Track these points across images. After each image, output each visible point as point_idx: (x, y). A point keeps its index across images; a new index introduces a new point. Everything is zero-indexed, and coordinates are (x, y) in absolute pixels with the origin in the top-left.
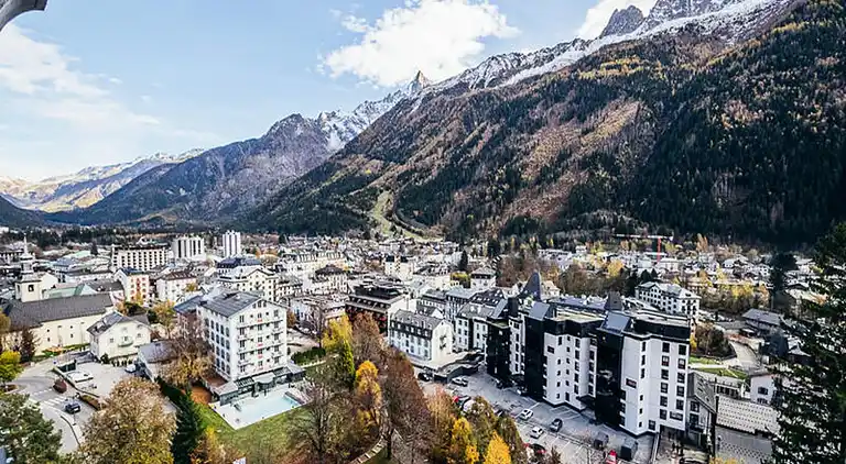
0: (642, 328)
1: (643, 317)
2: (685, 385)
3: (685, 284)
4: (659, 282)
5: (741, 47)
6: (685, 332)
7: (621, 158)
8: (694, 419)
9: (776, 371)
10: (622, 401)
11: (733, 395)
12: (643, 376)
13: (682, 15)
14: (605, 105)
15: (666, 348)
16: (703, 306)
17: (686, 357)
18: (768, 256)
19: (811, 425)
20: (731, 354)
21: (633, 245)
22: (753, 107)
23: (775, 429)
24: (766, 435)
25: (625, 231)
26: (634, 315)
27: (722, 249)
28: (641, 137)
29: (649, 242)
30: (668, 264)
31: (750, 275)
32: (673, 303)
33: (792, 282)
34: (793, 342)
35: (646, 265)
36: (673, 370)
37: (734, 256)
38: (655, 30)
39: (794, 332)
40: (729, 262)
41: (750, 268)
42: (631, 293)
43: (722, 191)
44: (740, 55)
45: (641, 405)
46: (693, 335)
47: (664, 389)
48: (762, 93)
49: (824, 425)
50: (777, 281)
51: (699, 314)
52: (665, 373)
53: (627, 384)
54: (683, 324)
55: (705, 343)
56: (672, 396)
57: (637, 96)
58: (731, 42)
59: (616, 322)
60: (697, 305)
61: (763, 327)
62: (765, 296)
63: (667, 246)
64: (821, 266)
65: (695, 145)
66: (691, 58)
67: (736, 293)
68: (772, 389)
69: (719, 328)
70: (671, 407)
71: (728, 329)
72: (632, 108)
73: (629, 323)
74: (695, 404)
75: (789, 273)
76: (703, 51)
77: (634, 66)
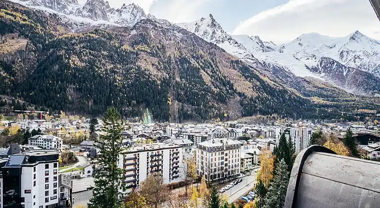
0: (33, 160)
1: (34, 154)
2: (57, 182)
3: (55, 134)
4: (42, 134)
5: (77, 35)
6: (56, 156)
7: (16, 67)
8: (62, 195)
9: (93, 163)
10: (22, 203)
11: (78, 177)
12: (35, 185)
13: (51, 8)
14: (4, 34)
15: (47, 167)
16: (64, 143)
17: (57, 168)
18: (89, 120)
19: (104, 178)
20: (76, 161)
21: (26, 116)
22: (82, 61)
23: (94, 185)
24: (91, 188)
25: (21, 109)
26: (27, 154)
27: (72, 117)
28: (29, 59)
29: (36, 115)
30: (46, 125)
31: (83, 127)
32: (50, 144)
33: (96, 129)
34: (98, 150)
35: (34, 126)
36: (51, 177)
37: (76, 119)
38: (37, 8)
39: (98, 147)
40: (74, 123)
41: (82, 125)
42: (26, 142)
43: (71, 92)
44: (77, 38)
45: (34, 200)
46: (60, 157)
47: (47, 187)
48: (85, 56)
49: (108, 177)
50: (92, 129)
51: (63, 146)
52: (47, 179)
53: (25, 193)
54: (55, 153)
55: (65, 159)
56: (51, 190)
57: (26, 37)
58: (73, 31)
59: (16, 160)
60: (62, 143)
61: (88, 147)
62: (88, 135)
63: (46, 116)
64: (105, 122)
65: (58, 71)
66: (56, 30)
67: (78, 135)
68: (92, 170)
69: (71, 151)
70: (51, 194)
71: (75, 151)
72: (23, 42)
73: (25, 159)
74: (62, 189)
75: (96, 126)
76: (61, 29)
77: (24, 20)
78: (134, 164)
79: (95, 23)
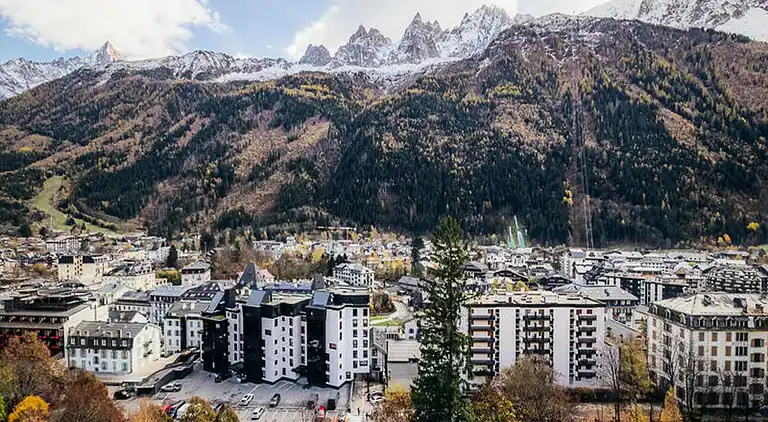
0: (338, 300)
1: (339, 292)
2: (368, 338)
3: (365, 263)
4: (349, 262)
5: (391, 97)
6: (366, 299)
7: (318, 165)
8: (375, 361)
9: (417, 316)
10: (327, 362)
11: (396, 338)
12: (341, 338)
13: (356, 64)
14: (305, 120)
15: (355, 313)
16: (376, 278)
17: (368, 317)
18: (410, 240)
19: (435, 347)
20: (393, 310)
21: (330, 235)
22: (398, 139)
23: (419, 355)
24: (415, 360)
25: (323, 224)
26: (332, 291)
27: (386, 236)
28: (332, 150)
29: (341, 232)
30: (354, 248)
31: (401, 253)
32: (358, 278)
33: (422, 256)
34: (425, 295)
35: (339, 251)
36: (360, 329)
37: (391, 239)
38: (339, 70)
39: (425, 289)
40: (389, 245)
41: (402, 249)
42: (330, 274)
43: (384, 197)
44: (391, 102)
45: (340, 361)
46: (371, 300)
47: (355, 345)
48: (403, 130)
49: (441, 345)
50: (415, 256)
51: (375, 284)
52: (355, 332)
53: (330, 347)
54: (364, 293)
55: (378, 305)
56: (360, 349)
57: (329, 117)
58: (385, 92)
59: (320, 299)
60: (373, 277)
61: (409, 287)
62: (409, 267)
63: (353, 234)
64: (435, 245)
65: (367, 162)
66: (363, 97)
67: (394, 267)
68: (416, 328)
69: (386, 292)
70: (360, 357)
71: (391, 292)
72: (325, 126)
73: (330, 297)
74: (374, 352)
75: (420, 251)
76: (369, 94)
77: (325, 93)
78: (490, 330)
79: (415, 68)
